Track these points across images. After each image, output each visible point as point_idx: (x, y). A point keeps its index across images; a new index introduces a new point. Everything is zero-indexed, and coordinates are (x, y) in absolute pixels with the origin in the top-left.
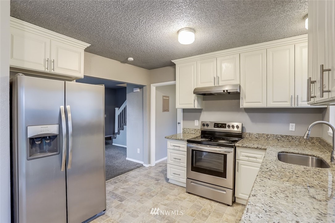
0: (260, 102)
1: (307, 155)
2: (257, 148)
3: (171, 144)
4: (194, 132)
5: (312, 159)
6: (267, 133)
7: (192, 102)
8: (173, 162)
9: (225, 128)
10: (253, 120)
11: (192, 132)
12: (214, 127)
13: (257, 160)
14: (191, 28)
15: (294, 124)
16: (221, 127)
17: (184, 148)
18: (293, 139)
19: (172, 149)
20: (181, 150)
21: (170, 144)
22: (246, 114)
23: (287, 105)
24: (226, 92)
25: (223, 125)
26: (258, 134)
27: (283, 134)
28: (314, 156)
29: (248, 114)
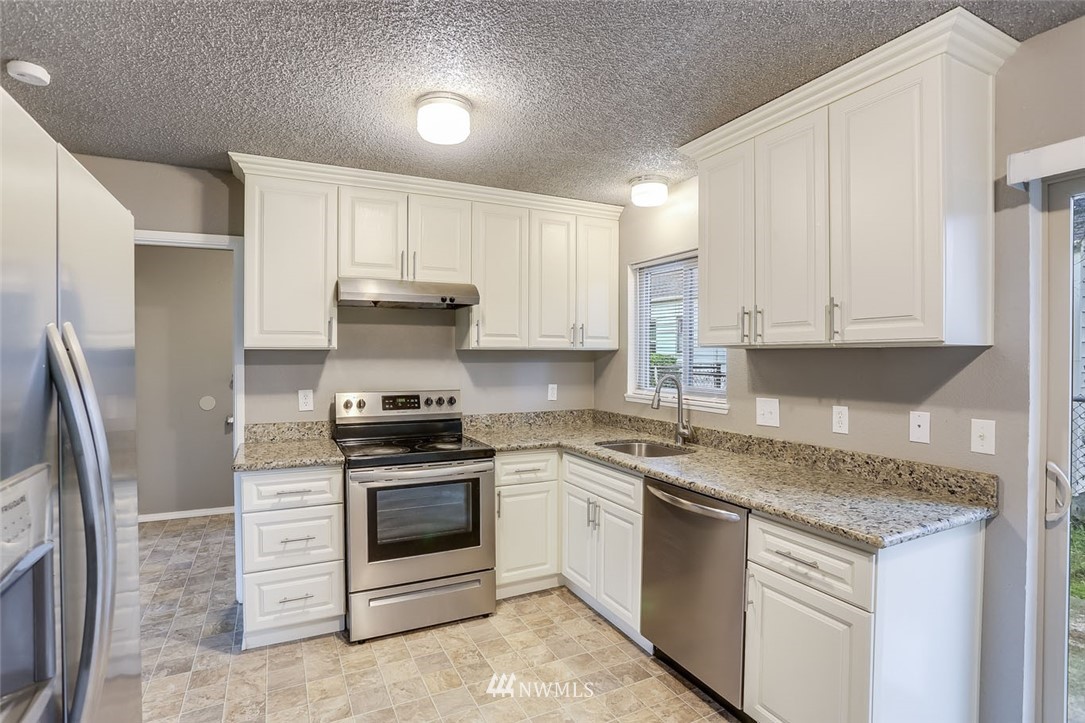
0: (514, 336)
1: (627, 441)
3: (261, 488)
4: (297, 435)
5: (640, 446)
6: (508, 412)
8: (272, 557)
9: (419, 407)
10: (478, 381)
11: (288, 435)
12: (384, 409)
13: (539, 474)
15: (555, 386)
16: (404, 407)
17: (324, 492)
18: (554, 417)
19: (269, 507)
20: (309, 503)
21: (255, 493)
22: (461, 364)
23: (564, 344)
25: (411, 401)
26: (491, 416)
27: (538, 411)
28: (637, 441)
29: (468, 364)
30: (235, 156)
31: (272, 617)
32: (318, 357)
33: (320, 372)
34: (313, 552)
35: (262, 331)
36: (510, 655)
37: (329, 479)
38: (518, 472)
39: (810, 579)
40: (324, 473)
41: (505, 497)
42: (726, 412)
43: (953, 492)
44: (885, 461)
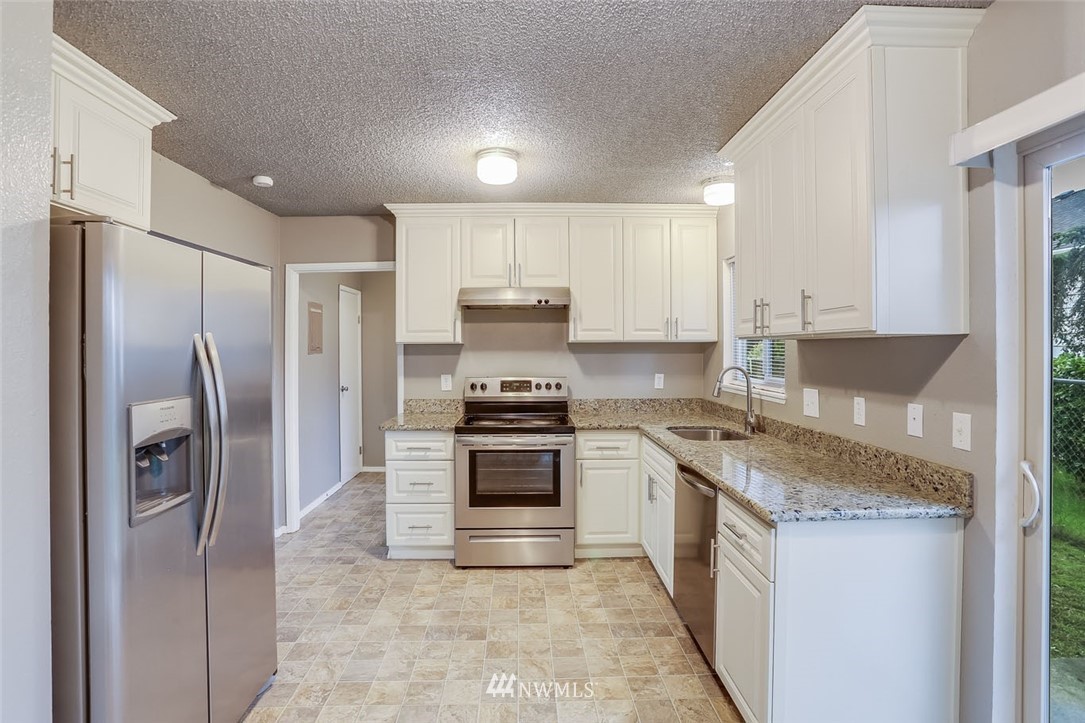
0: (609, 330)
1: (706, 428)
2: (620, 428)
3: (399, 444)
4: (440, 409)
5: (715, 433)
6: (615, 397)
7: (447, 328)
8: (405, 495)
9: (530, 391)
10: (587, 370)
11: (433, 409)
12: (502, 391)
13: (620, 452)
14: (512, 151)
15: (662, 375)
16: (518, 389)
17: (440, 450)
18: (661, 404)
19: (402, 458)
20: (430, 458)
21: (394, 445)
22: (572, 355)
23: (658, 336)
24: (543, 303)
25: (525, 386)
26: (598, 401)
27: (645, 397)
28: (715, 428)
29: (577, 355)
30: (389, 206)
31: (404, 538)
32: (454, 349)
33: (458, 359)
34: (433, 495)
35: (408, 331)
36: (565, 597)
37: (444, 441)
38: (599, 448)
39: (743, 549)
40: (440, 436)
41: (587, 469)
42: (784, 402)
43: (936, 490)
44: (889, 455)
